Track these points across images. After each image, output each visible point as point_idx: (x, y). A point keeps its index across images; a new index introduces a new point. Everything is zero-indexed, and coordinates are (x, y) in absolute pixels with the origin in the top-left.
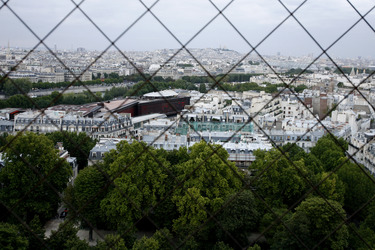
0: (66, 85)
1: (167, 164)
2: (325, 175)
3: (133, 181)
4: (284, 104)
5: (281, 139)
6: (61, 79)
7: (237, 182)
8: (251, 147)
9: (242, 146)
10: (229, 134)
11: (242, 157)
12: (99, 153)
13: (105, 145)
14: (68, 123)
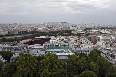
0: (8, 35)
1: (36, 61)
2: (92, 63)
3: (25, 67)
4: (82, 39)
5: (79, 51)
6: (7, 33)
7: (61, 66)
8: (67, 54)
9: (64, 54)
10: (60, 50)
11: (64, 58)
12: (14, 58)
13: (16, 55)
14: (5, 48)
